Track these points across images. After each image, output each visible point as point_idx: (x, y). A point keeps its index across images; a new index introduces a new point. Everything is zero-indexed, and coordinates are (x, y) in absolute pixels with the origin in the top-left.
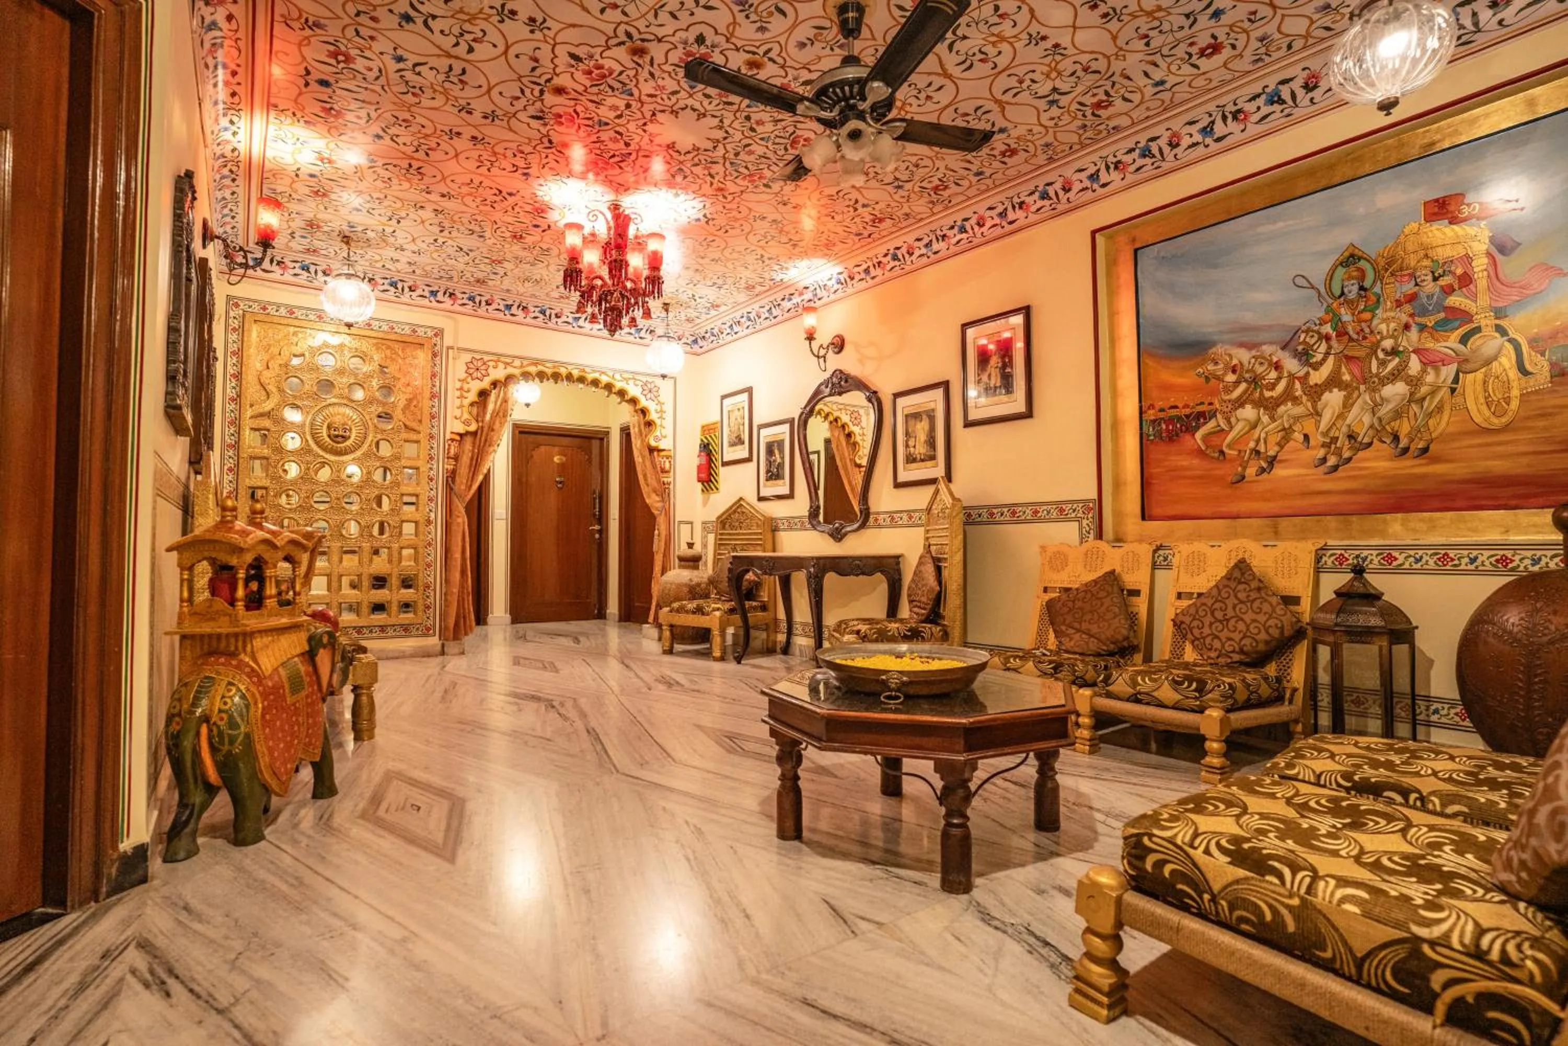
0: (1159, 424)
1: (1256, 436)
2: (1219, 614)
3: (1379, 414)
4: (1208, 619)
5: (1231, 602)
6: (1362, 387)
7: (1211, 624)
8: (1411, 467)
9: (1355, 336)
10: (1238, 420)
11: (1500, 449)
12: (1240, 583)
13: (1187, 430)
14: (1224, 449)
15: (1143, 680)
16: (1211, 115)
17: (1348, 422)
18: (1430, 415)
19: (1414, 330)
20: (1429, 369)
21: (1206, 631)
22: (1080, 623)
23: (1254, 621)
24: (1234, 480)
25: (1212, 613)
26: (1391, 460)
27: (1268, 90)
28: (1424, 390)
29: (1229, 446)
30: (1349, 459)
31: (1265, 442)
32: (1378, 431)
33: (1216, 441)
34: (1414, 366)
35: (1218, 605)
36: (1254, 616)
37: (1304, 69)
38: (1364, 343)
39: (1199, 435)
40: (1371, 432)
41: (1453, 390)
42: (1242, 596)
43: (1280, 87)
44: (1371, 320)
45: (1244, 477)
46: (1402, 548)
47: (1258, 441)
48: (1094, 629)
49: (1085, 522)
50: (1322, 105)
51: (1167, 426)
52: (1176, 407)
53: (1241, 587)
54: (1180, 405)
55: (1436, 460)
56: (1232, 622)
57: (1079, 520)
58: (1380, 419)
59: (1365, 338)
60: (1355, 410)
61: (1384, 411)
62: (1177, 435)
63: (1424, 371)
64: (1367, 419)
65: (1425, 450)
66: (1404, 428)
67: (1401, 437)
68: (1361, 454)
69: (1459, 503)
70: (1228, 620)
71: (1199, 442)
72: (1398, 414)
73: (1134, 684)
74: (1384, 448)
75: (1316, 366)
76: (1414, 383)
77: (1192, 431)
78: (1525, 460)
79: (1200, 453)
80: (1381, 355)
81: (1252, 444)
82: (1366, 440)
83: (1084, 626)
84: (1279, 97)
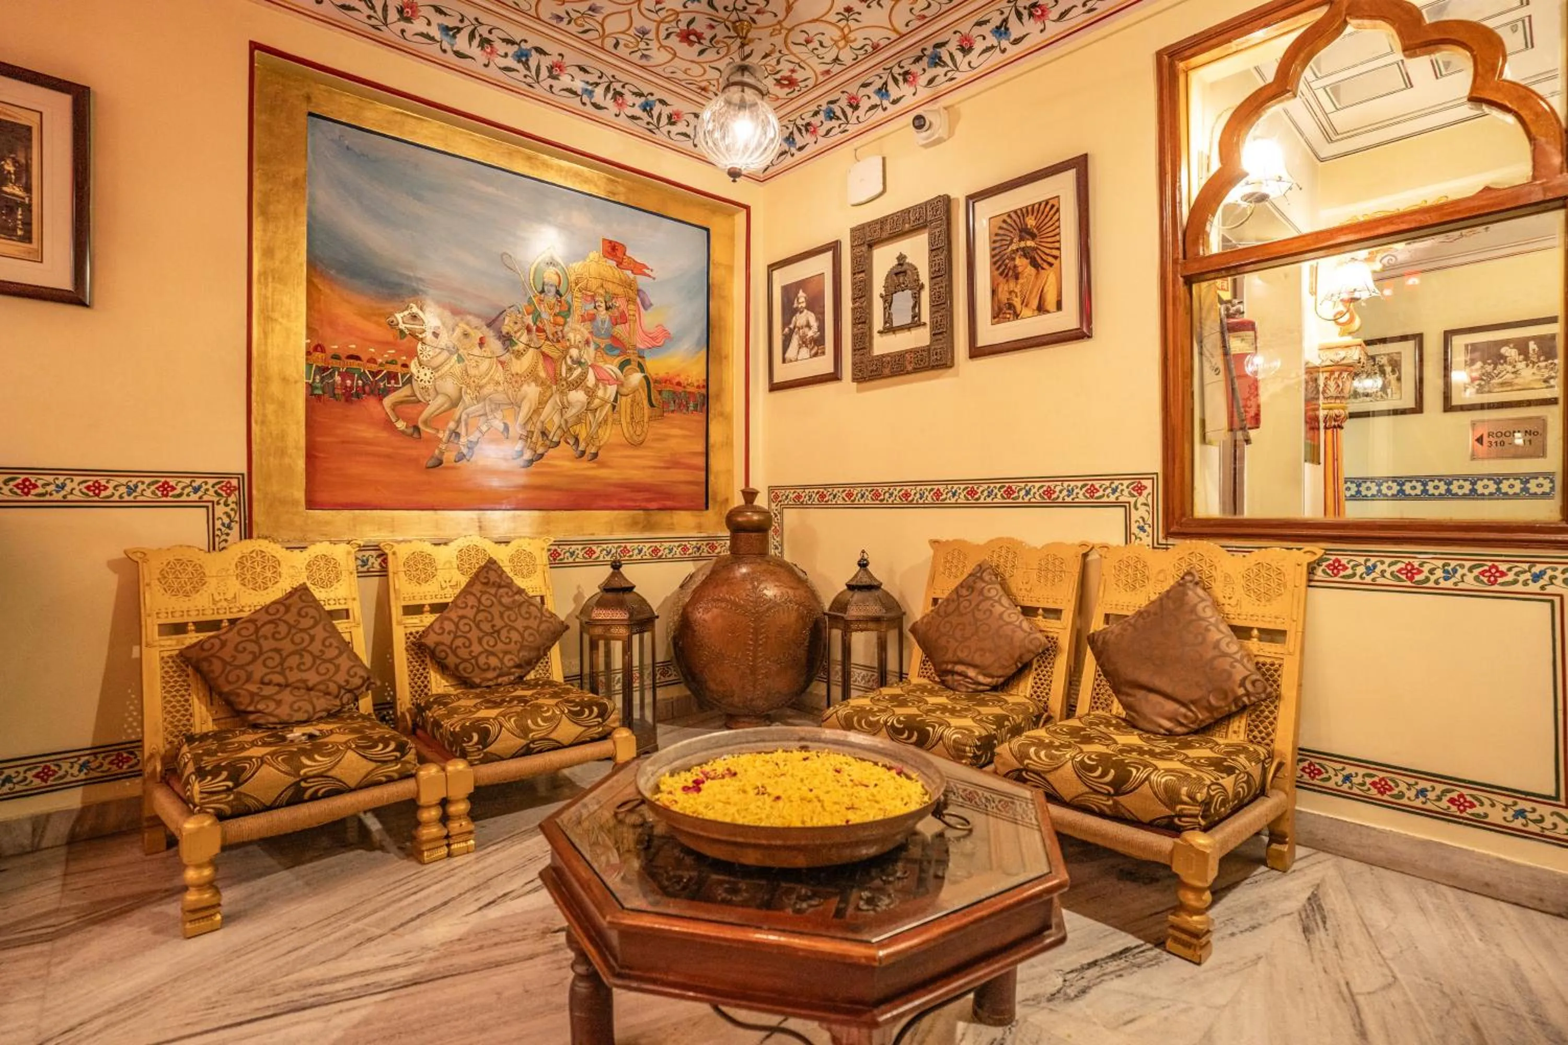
0: (332, 375)
1: (457, 417)
2: (486, 627)
3: (567, 416)
4: (474, 634)
5: (495, 611)
6: (554, 387)
7: (480, 640)
8: (584, 468)
9: (551, 337)
10: (437, 393)
11: (637, 461)
12: (500, 586)
13: (372, 393)
14: (421, 426)
15: (536, 723)
16: (462, 21)
17: (542, 418)
18: (599, 425)
19: (592, 346)
20: (601, 385)
21: (476, 649)
22: (282, 673)
23: (526, 628)
24: (430, 463)
25: (478, 626)
26: (571, 460)
27: (523, 45)
28: (597, 402)
29: (425, 423)
30: (542, 455)
31: (466, 425)
32: (565, 430)
33: (408, 410)
34: (591, 380)
35: (481, 616)
36: (525, 623)
37: (561, 55)
38: (558, 345)
39: (388, 401)
40: (559, 432)
41: (614, 407)
42: (505, 600)
43: (533, 52)
44: (564, 325)
45: (441, 463)
46: (599, 542)
47: (458, 422)
48: (312, 678)
49: (220, 510)
50: (557, 98)
51: (343, 380)
52: (357, 358)
53: (502, 591)
54: (365, 357)
55: (603, 465)
56: (504, 633)
57: (209, 506)
58: (566, 421)
59: (558, 341)
60: (548, 408)
61: (571, 413)
62: (358, 396)
63: (596, 385)
64: (556, 419)
65: (596, 455)
66: (583, 433)
67: (581, 440)
68: (551, 452)
69: (615, 503)
70: (498, 632)
71: (388, 410)
72: (579, 420)
73: (525, 731)
74: (566, 449)
75: (519, 355)
76: (591, 393)
77: (381, 395)
78: (650, 472)
79: (389, 425)
80: (569, 361)
81: (452, 425)
82: (556, 439)
83: (293, 677)
84: (527, 60)
